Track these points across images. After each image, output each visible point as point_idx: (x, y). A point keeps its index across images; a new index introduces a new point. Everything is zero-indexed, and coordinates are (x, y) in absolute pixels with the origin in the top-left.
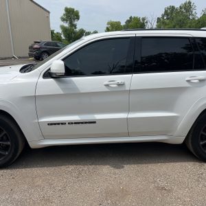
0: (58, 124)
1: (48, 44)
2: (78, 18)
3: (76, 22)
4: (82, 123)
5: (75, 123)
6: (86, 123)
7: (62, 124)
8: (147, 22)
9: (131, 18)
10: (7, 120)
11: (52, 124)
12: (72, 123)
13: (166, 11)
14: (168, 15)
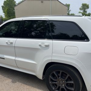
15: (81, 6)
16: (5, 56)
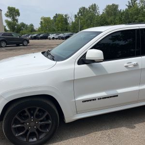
0: (91, 100)
2: (19, 14)
3: (17, 18)
4: (108, 97)
5: (103, 98)
6: (111, 97)
7: (93, 100)
8: (68, 18)
9: (56, 14)
11: (85, 101)
12: (101, 99)
13: (80, 10)
14: (81, 13)
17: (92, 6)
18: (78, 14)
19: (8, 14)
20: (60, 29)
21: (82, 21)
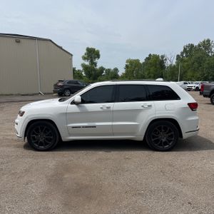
0: (77, 127)
1: (70, 82)
3: (96, 61)
6: (91, 127)
7: (79, 127)
8: (166, 60)
9: (150, 55)
10: (52, 125)
15: (85, 51)
16: (97, 124)
17: (204, 42)
18: (182, 53)
19: (86, 56)
20: (152, 75)
21: (186, 63)
